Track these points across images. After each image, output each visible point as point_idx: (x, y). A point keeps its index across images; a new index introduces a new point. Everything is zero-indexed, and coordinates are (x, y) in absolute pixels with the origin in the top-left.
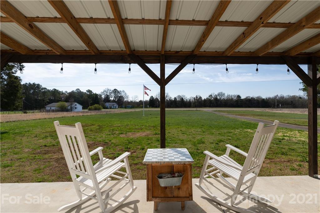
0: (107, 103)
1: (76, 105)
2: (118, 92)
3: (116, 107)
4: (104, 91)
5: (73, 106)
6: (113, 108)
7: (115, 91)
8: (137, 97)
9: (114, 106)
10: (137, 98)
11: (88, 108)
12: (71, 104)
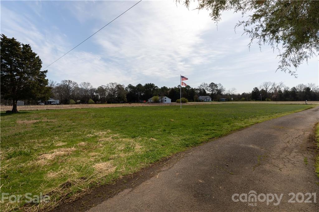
0: (200, 96)
1: (166, 98)
2: (216, 86)
3: (209, 100)
4: (201, 86)
5: (163, 99)
6: (206, 101)
7: (212, 85)
8: (234, 89)
9: (207, 100)
10: (235, 91)
11: (176, 101)
12: (162, 98)
